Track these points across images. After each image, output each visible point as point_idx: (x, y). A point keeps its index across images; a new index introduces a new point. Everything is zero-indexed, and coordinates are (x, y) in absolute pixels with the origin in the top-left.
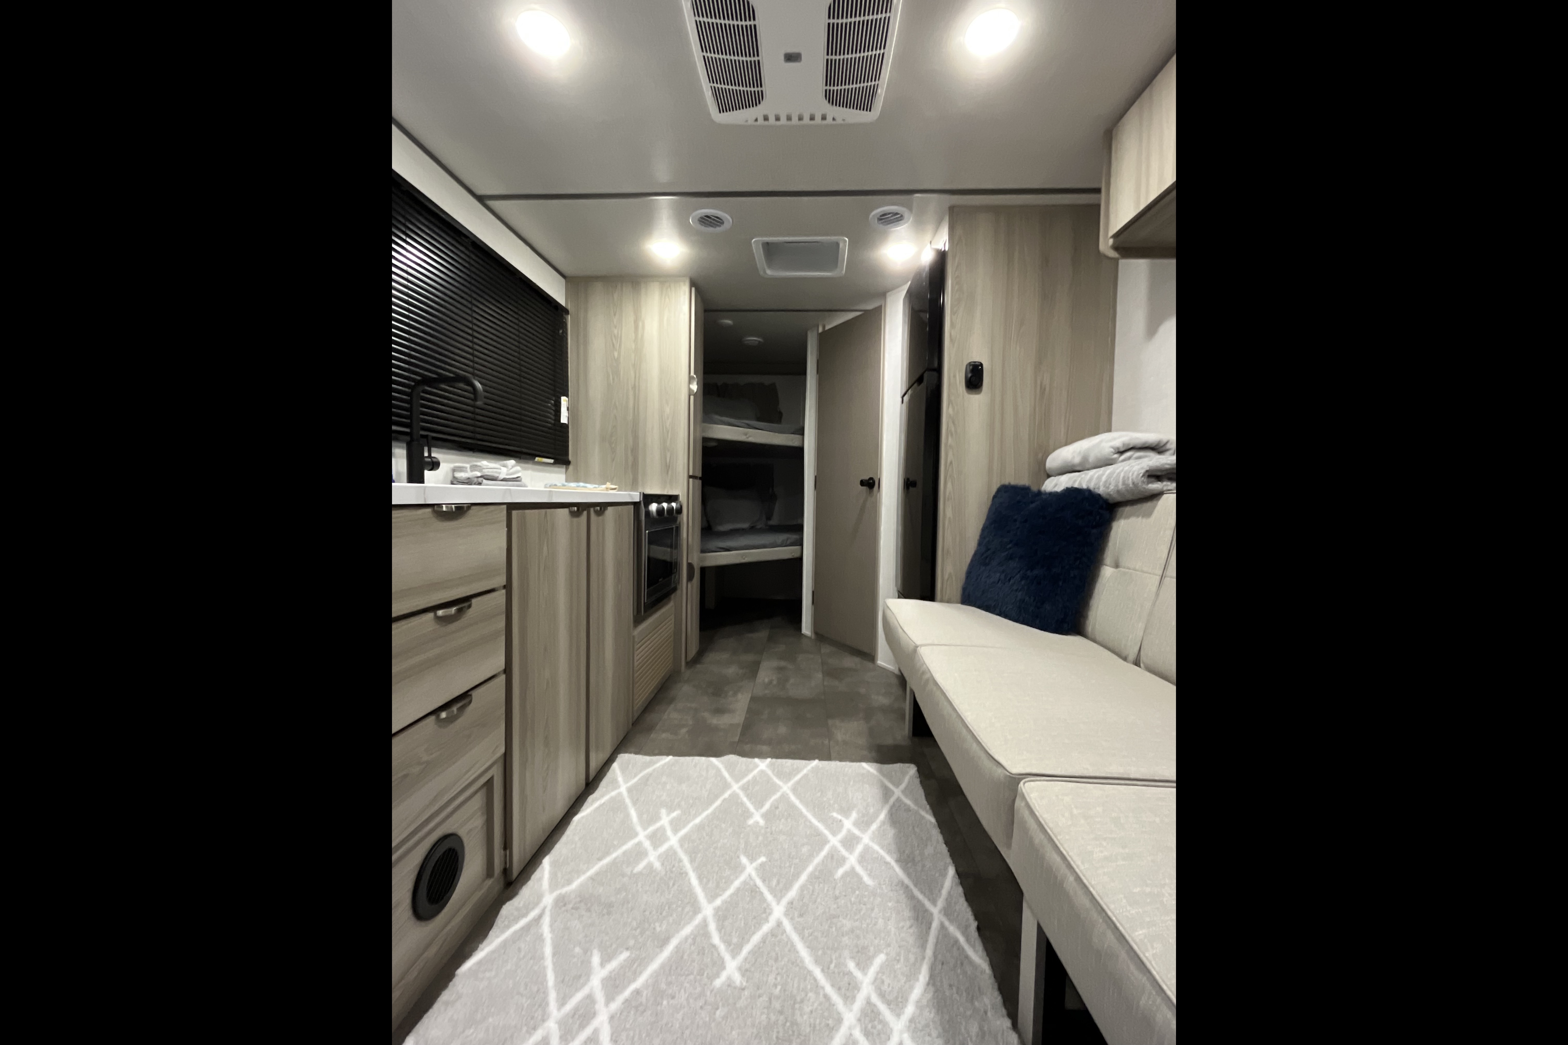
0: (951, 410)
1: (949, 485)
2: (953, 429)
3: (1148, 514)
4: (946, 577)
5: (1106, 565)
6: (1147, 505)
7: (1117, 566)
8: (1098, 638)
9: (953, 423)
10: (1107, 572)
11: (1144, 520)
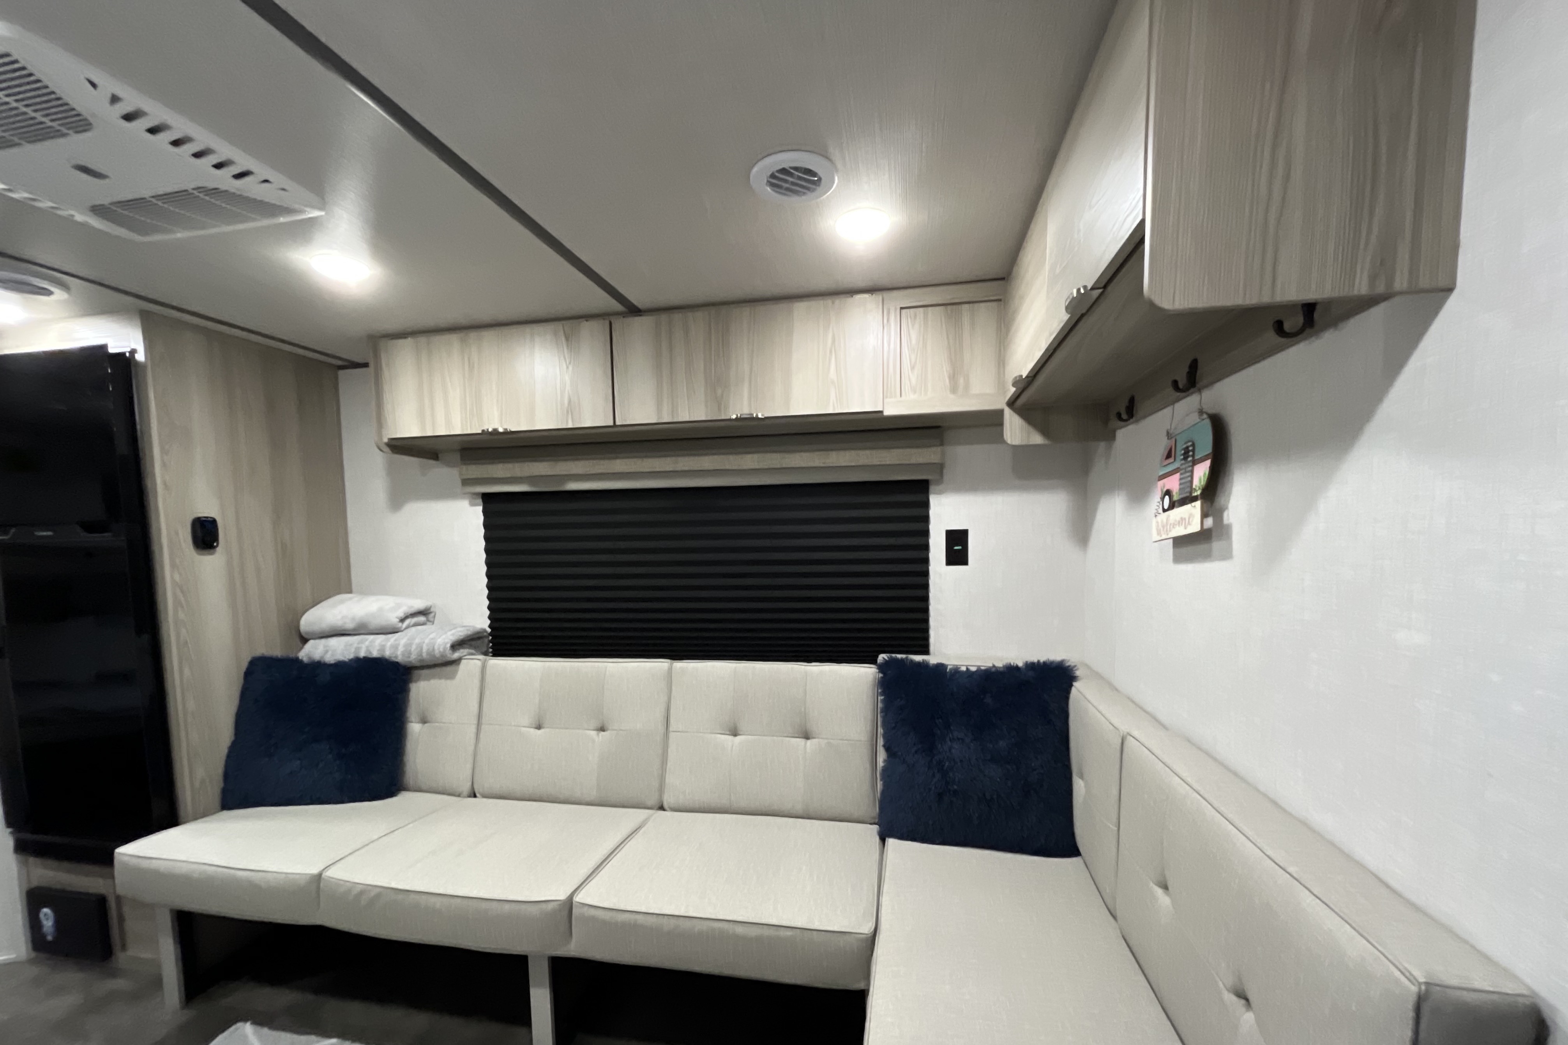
0: (177, 577)
1: (187, 671)
2: (182, 599)
3: (452, 677)
4: (197, 784)
5: (412, 722)
6: (449, 669)
7: (424, 721)
8: (424, 787)
9: (182, 592)
10: (414, 728)
11: (448, 682)
